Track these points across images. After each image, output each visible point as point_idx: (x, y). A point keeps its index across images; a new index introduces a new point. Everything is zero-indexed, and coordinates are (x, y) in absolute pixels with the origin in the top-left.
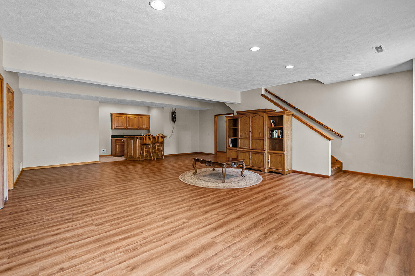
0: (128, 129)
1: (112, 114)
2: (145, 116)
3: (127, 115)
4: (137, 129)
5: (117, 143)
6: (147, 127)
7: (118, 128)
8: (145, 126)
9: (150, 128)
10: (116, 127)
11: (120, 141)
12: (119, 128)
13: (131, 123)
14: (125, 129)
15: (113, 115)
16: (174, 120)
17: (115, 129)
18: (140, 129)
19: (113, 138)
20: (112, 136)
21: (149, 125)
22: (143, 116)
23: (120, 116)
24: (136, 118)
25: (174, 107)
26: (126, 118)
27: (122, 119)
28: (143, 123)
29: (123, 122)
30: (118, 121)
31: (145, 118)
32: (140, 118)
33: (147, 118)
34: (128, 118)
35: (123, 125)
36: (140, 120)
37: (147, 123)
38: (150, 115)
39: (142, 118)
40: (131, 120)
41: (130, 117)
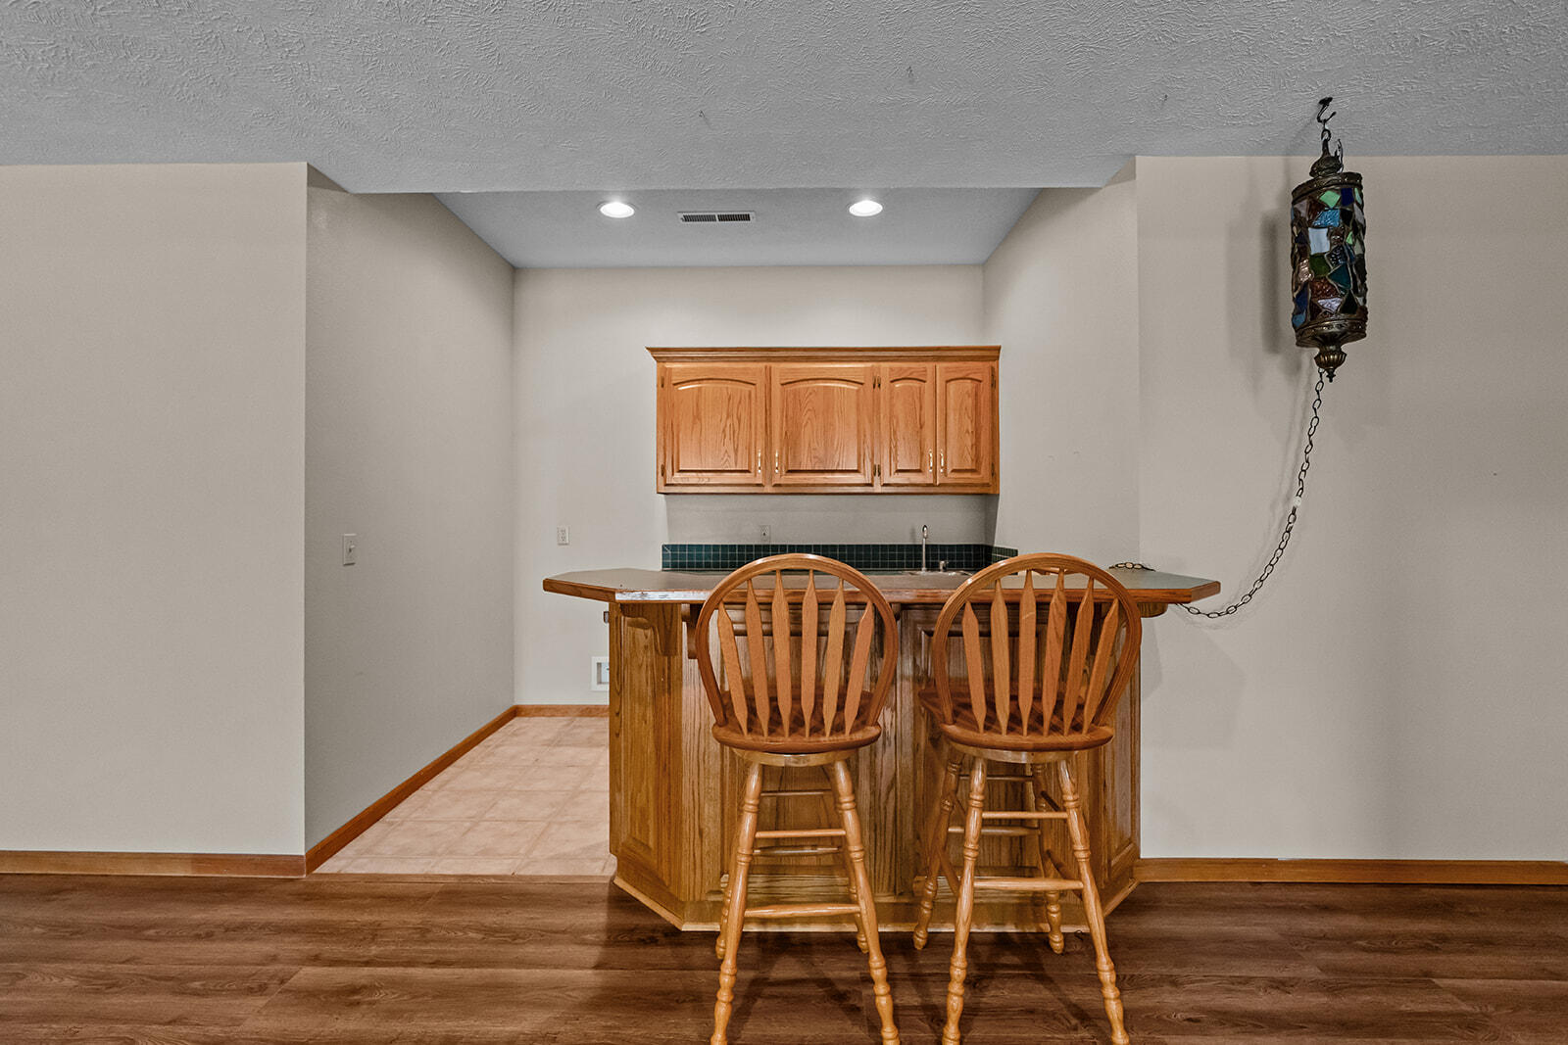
0: (780, 489)
2: (941, 366)
3: (774, 365)
4: (865, 490)
6: (969, 465)
7: (693, 478)
8: (942, 462)
9: (994, 473)
10: (680, 471)
12: (705, 477)
13: (808, 434)
14: (755, 489)
16: (1333, 303)
17: (673, 490)
18: (894, 490)
21: (984, 447)
22: (929, 366)
23: (711, 377)
24: (855, 387)
25: (1325, 102)
26: (761, 394)
27: (729, 400)
28: (921, 428)
29: (736, 426)
30: (694, 423)
31: (947, 381)
32: (892, 382)
33: (960, 376)
34: (782, 385)
35: (736, 454)
36: (892, 398)
37: (967, 431)
38: (998, 349)
39: (916, 384)
40: (809, 407)
41: (801, 378)
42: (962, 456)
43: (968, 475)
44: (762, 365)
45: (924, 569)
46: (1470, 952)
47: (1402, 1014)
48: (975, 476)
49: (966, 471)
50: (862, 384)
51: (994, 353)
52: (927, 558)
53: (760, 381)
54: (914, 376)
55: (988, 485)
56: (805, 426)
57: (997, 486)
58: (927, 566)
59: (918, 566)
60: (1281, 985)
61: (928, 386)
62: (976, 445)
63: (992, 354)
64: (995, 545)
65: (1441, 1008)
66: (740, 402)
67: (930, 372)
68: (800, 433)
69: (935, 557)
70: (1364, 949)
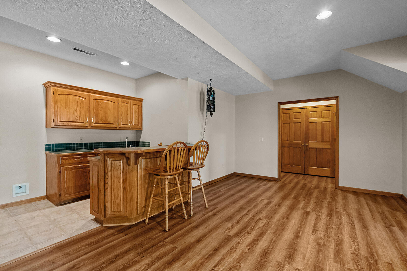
0: (93, 128)
1: (48, 86)
2: (131, 101)
3: (91, 94)
4: (115, 128)
5: (63, 165)
6: (137, 124)
7: (65, 123)
8: (132, 123)
9: (142, 126)
10: (61, 121)
11: (72, 161)
12: (70, 123)
13: (101, 114)
14: (85, 128)
15: (52, 88)
17: (57, 127)
18: (121, 129)
19: (50, 151)
20: (50, 145)
21: (140, 120)
22: (129, 101)
23: (72, 94)
24: (113, 103)
25: (211, 80)
26: (88, 102)
27: (78, 102)
28: (128, 115)
29: (80, 110)
30: (66, 107)
31: (133, 105)
32: (121, 103)
33: (136, 104)
34: (94, 100)
35: (80, 117)
36: (121, 107)
37: (137, 116)
38: (143, 99)
39: (127, 104)
40: (101, 107)
41: (99, 99)
42: (136, 122)
43: (137, 126)
44: (88, 93)
45: (127, 147)
46: (221, 188)
47: (221, 194)
48: (138, 126)
49: (137, 125)
50: (114, 103)
51: (142, 100)
52: (127, 145)
53: (87, 98)
54: (126, 102)
55: (140, 128)
56: (100, 111)
57: (142, 129)
58: (127, 146)
59: (125, 147)
60: (211, 196)
61: (129, 105)
62: (138, 119)
63: (141, 100)
64: (140, 141)
65: (223, 193)
66: (81, 103)
67: (129, 102)
68: (99, 113)
69: (129, 144)
70: (214, 191)
